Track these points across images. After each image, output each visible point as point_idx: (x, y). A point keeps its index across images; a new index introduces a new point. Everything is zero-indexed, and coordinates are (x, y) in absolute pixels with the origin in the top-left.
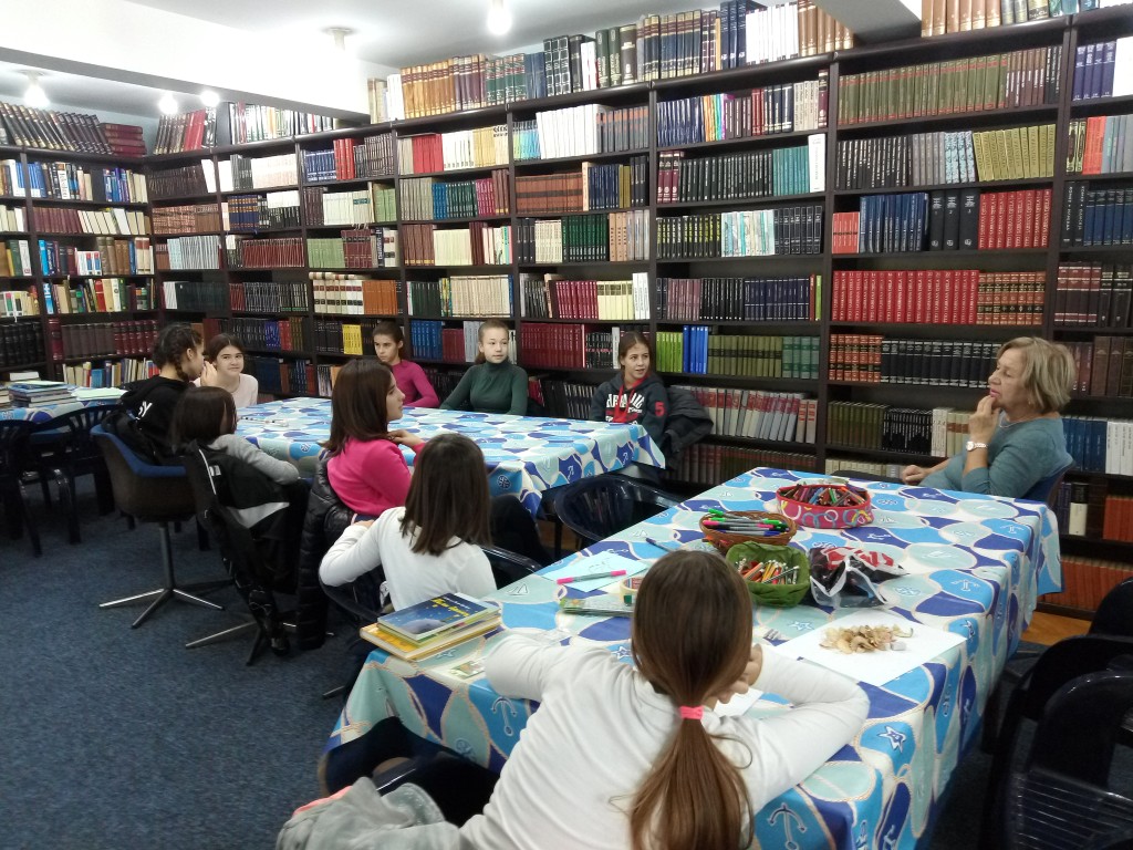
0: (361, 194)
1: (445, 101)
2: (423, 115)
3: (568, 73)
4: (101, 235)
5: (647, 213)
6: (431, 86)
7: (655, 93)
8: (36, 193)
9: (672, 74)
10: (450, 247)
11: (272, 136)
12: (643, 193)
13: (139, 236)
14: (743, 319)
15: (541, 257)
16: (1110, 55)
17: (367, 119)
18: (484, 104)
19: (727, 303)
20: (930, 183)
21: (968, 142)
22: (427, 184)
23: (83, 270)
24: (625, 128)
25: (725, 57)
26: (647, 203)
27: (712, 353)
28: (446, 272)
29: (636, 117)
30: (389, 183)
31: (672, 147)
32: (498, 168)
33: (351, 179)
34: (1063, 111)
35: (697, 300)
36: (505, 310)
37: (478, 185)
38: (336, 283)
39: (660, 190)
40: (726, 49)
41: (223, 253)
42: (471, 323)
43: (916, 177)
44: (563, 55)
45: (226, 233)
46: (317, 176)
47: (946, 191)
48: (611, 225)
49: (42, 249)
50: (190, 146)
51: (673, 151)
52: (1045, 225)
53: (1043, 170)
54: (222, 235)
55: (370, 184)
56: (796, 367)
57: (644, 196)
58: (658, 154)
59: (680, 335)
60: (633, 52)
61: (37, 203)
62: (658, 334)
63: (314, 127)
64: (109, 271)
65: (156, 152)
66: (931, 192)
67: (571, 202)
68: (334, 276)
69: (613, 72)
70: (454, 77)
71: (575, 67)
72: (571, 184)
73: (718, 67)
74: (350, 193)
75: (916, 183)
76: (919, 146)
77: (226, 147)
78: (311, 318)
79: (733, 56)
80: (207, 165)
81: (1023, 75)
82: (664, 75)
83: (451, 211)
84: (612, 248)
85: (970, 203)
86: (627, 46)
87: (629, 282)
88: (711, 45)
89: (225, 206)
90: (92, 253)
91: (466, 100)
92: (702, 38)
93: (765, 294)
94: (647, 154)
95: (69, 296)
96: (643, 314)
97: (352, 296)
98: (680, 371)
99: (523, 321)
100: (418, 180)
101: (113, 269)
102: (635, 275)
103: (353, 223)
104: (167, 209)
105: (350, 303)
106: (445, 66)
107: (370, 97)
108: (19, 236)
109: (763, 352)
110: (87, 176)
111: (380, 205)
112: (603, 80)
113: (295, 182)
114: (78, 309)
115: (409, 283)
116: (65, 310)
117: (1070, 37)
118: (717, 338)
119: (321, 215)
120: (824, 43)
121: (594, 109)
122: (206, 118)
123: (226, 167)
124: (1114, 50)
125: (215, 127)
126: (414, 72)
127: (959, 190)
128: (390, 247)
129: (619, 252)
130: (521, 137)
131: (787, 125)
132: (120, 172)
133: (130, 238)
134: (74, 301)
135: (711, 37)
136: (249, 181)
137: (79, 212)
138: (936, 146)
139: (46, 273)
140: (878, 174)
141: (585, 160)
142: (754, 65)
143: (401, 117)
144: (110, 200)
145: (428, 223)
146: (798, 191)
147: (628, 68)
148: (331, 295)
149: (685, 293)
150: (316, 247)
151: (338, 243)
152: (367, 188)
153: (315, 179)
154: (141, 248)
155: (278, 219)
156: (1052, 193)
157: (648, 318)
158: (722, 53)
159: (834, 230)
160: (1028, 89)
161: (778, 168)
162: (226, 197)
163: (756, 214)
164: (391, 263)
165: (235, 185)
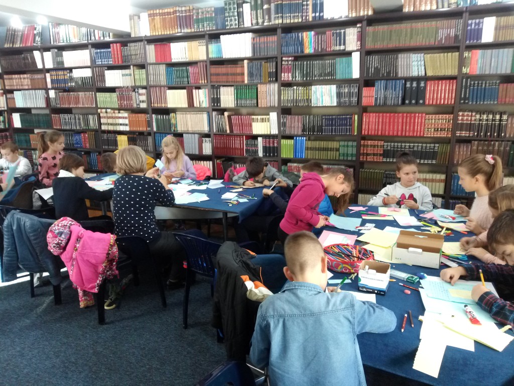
0: (127, 71)
1: (173, 27)
2: (160, 34)
3: (237, 18)
5: (276, 85)
6: (164, 20)
7: (280, 30)
9: (288, 21)
10: (176, 98)
11: (75, 40)
12: (274, 75)
14: (322, 134)
15: (223, 105)
16: (481, 25)
17: (129, 35)
18: (193, 30)
19: (314, 126)
20: (405, 75)
21: (422, 59)
22: (163, 68)
24: (266, 45)
25: (314, 15)
26: (276, 80)
27: (307, 149)
28: (174, 110)
29: (271, 40)
30: (142, 66)
31: (288, 55)
32: (200, 61)
33: (120, 63)
34: (462, 47)
35: (300, 125)
36: (206, 129)
37: (190, 69)
38: (114, 115)
39: (283, 74)
40: (314, 11)
41: (48, 99)
42: (187, 135)
43: (400, 73)
44: (234, 9)
45: (49, 89)
46: (101, 61)
47: (412, 79)
48: (259, 90)
50: (26, 43)
51: (289, 57)
52: (454, 95)
53: (453, 72)
54: (47, 90)
55: (132, 67)
56: (345, 155)
57: (275, 77)
58: (282, 58)
59: (292, 141)
60: (269, 10)
62: (282, 141)
63: (98, 37)
65: (6, 46)
66: (406, 79)
67: (239, 78)
68: (112, 111)
69: (259, 18)
70: (177, 16)
71: (240, 15)
72: (239, 70)
73: (311, 19)
74: (120, 71)
75: (399, 76)
76: (401, 60)
77: (48, 45)
78: (100, 132)
79: (317, 14)
80: (37, 54)
81: (446, 31)
82: (285, 22)
83: (175, 82)
84: (259, 101)
85: (422, 84)
86: (265, 7)
87: (268, 117)
88: (307, 9)
89: (48, 75)
91: (183, 27)
92: (303, 5)
93: (332, 123)
94: (276, 58)
96: (275, 131)
97: (123, 121)
98: (292, 157)
99: (214, 134)
100: (158, 65)
102: (271, 114)
103: (122, 85)
104: (14, 76)
105: (121, 124)
106: (172, 10)
107: (131, 24)
109: (331, 148)
111: (137, 77)
112: (254, 22)
113: (89, 64)
115: (154, 116)
117: (466, 15)
118: (309, 142)
119: (105, 81)
120: (360, 12)
121: (249, 36)
122: (35, 29)
123: (48, 56)
124: (483, 22)
125: (41, 34)
126: (155, 12)
127: (418, 79)
128: (144, 98)
129: (263, 103)
130: (213, 47)
131: (342, 47)
135: (307, 5)
136: (62, 63)
138: (408, 60)
140: (383, 71)
141: (246, 59)
142: (327, 19)
143: (148, 34)
145: (164, 86)
146: (347, 77)
147: (267, 17)
148: (110, 121)
149: (295, 122)
150: (101, 96)
151: (114, 95)
152: (130, 69)
153: (100, 63)
155: (80, 82)
156: (457, 82)
157: (277, 133)
158: (313, 13)
159: (363, 95)
160: (448, 37)
161: (338, 66)
162: (48, 71)
163: (328, 87)
164: (143, 105)
165: (54, 65)
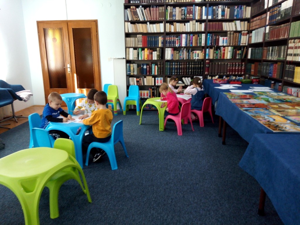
4: (229, 31)
8: (210, 17)
13: (244, 31)
23: (221, 44)
38: (298, 45)
41: (265, 34)
45: (267, 26)
49: (209, 36)
54: (265, 26)
61: (210, 21)
64: (230, 44)
68: (298, 41)
78: (284, 63)
90: (225, 38)
95: (214, 53)
101: (231, 43)
104: (254, 19)
108: (202, 33)
110: (229, 10)
114: (216, 57)
116: (211, 57)
132: (241, 7)
133: (240, 32)
134: (215, 54)
137: (223, 23)
139: (208, 45)
144: (235, 18)
150: (294, 26)
154: (244, 35)
155: (283, 15)
162: (269, 9)
165: (273, 3)
